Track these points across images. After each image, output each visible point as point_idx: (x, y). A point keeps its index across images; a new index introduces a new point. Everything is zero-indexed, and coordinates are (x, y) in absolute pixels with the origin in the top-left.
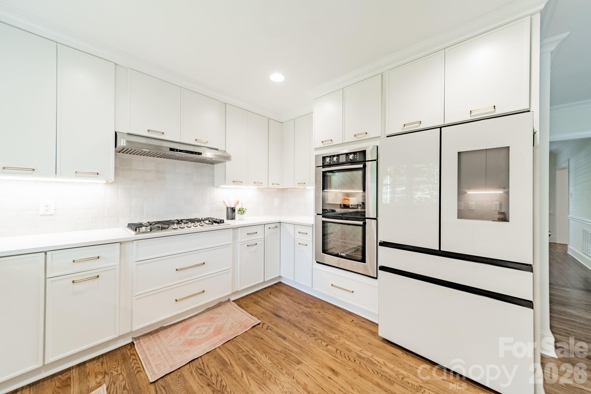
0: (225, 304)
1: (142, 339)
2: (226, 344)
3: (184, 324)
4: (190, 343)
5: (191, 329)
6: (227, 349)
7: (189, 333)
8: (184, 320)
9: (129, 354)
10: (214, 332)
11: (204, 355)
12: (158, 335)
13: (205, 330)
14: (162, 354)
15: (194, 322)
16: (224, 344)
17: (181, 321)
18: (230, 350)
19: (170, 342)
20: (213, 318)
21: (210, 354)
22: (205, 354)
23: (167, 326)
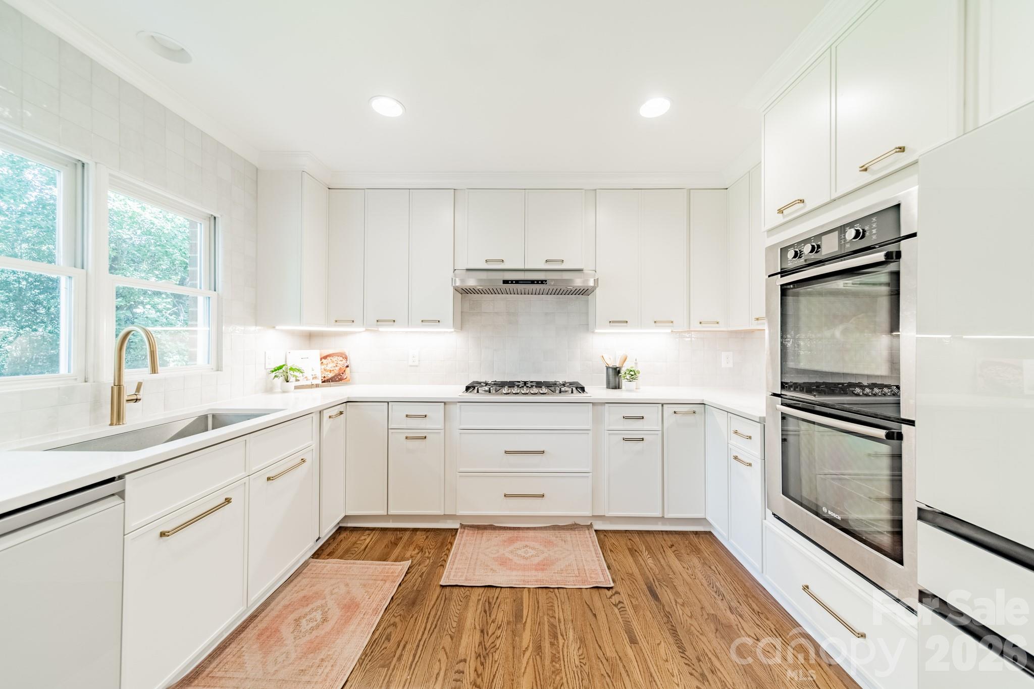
0: (581, 529)
1: (468, 530)
2: (540, 590)
3: (515, 533)
4: (504, 562)
5: (518, 544)
6: (537, 598)
7: (511, 548)
8: (518, 528)
9: (449, 541)
10: (538, 564)
11: (506, 587)
12: (482, 534)
13: (530, 554)
14: (471, 558)
15: (527, 537)
16: (538, 588)
17: (515, 528)
18: (538, 603)
19: (488, 548)
20: (552, 542)
21: (513, 590)
22: (508, 587)
23: (498, 527)
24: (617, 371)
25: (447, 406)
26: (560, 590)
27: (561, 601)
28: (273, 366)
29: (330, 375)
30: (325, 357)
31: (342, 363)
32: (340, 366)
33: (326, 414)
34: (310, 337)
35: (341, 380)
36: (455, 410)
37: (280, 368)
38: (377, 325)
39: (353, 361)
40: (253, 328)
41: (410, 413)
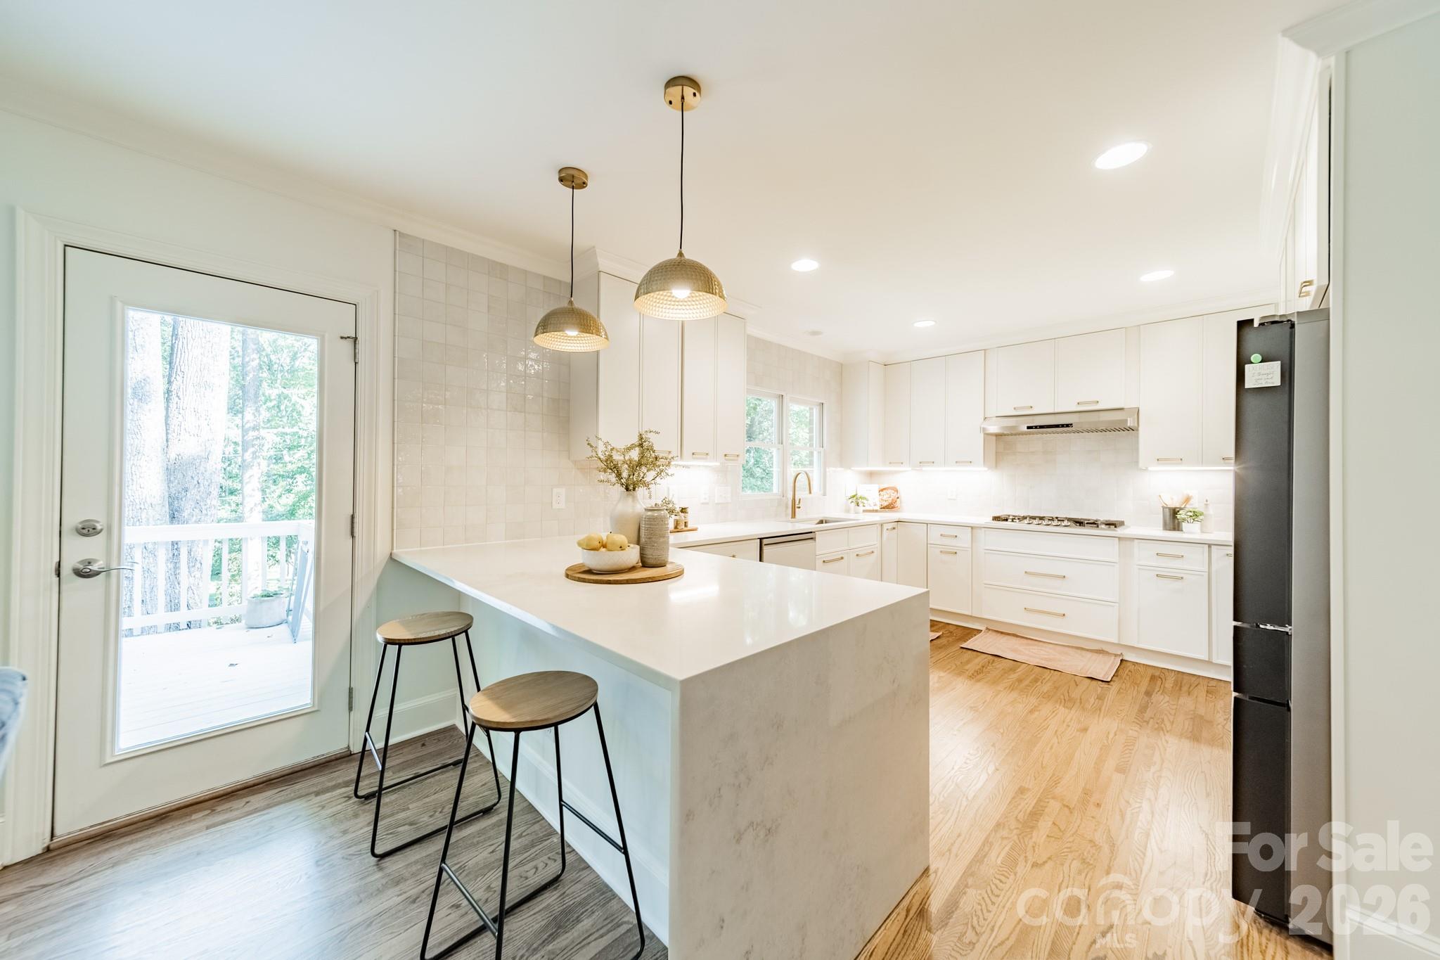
0: (1107, 655)
1: (992, 632)
2: (1038, 666)
5: (1034, 647)
6: (1033, 668)
7: (1026, 646)
8: (1040, 641)
9: (974, 633)
12: (1005, 636)
13: (1044, 653)
14: (989, 642)
15: (1045, 646)
19: (1006, 642)
20: (1068, 652)
21: (1015, 661)
22: (1011, 659)
23: (1020, 636)
24: (1174, 512)
25: (974, 530)
26: (1057, 671)
27: (1053, 673)
28: (850, 495)
29: (885, 504)
30: (882, 490)
31: (894, 495)
32: (892, 497)
33: (885, 527)
34: (871, 475)
35: (893, 508)
36: (981, 533)
37: (854, 497)
38: (920, 465)
39: (903, 494)
40: (839, 469)
41: (943, 533)
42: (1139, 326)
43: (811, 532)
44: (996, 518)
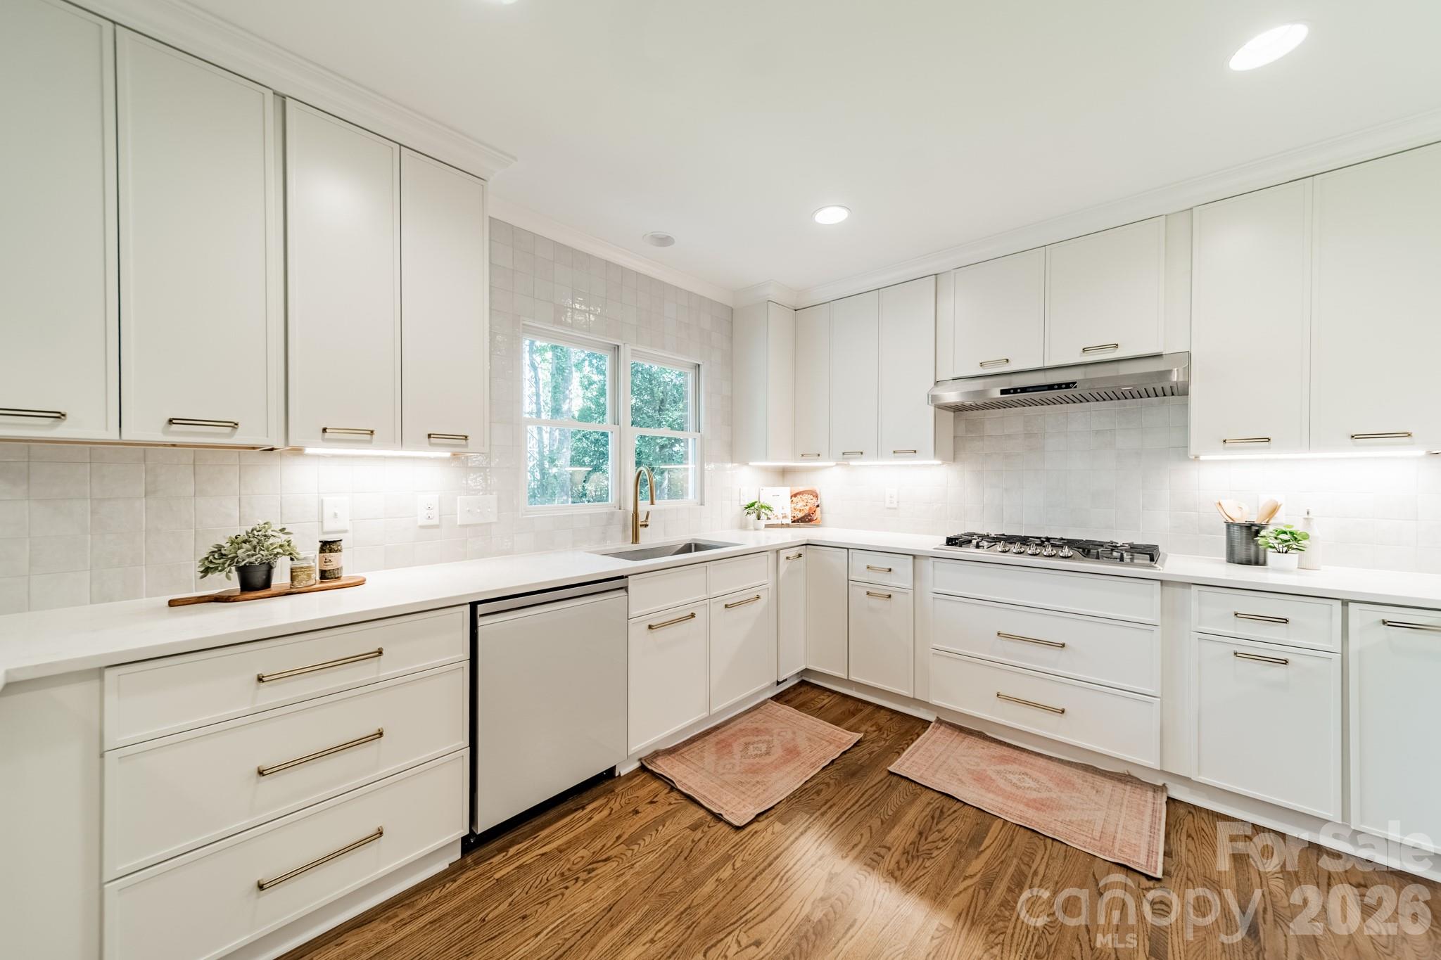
0: (1139, 786)
1: (946, 727)
2: (1022, 830)
3: (1016, 754)
4: (980, 778)
5: (1014, 767)
6: (1012, 836)
7: (1001, 768)
8: (1022, 748)
9: (916, 731)
10: (1035, 800)
11: (972, 806)
12: (964, 738)
13: (1027, 785)
14: (937, 758)
15: (1031, 764)
16: (1021, 826)
17: (1018, 747)
18: (1012, 841)
19: (964, 756)
20: (1073, 785)
21: (981, 813)
22: (974, 807)
23: (990, 737)
24: (1252, 532)
25: (917, 560)
26: (1055, 843)
27: (1050, 855)
28: (748, 503)
29: (800, 515)
30: (795, 495)
31: (812, 502)
32: (810, 505)
33: (783, 555)
34: (784, 473)
35: (810, 521)
36: (927, 566)
37: (753, 505)
38: (843, 458)
39: (825, 500)
40: (729, 465)
41: (870, 565)
42: (1191, 209)
43: (621, 577)
44: (951, 542)
